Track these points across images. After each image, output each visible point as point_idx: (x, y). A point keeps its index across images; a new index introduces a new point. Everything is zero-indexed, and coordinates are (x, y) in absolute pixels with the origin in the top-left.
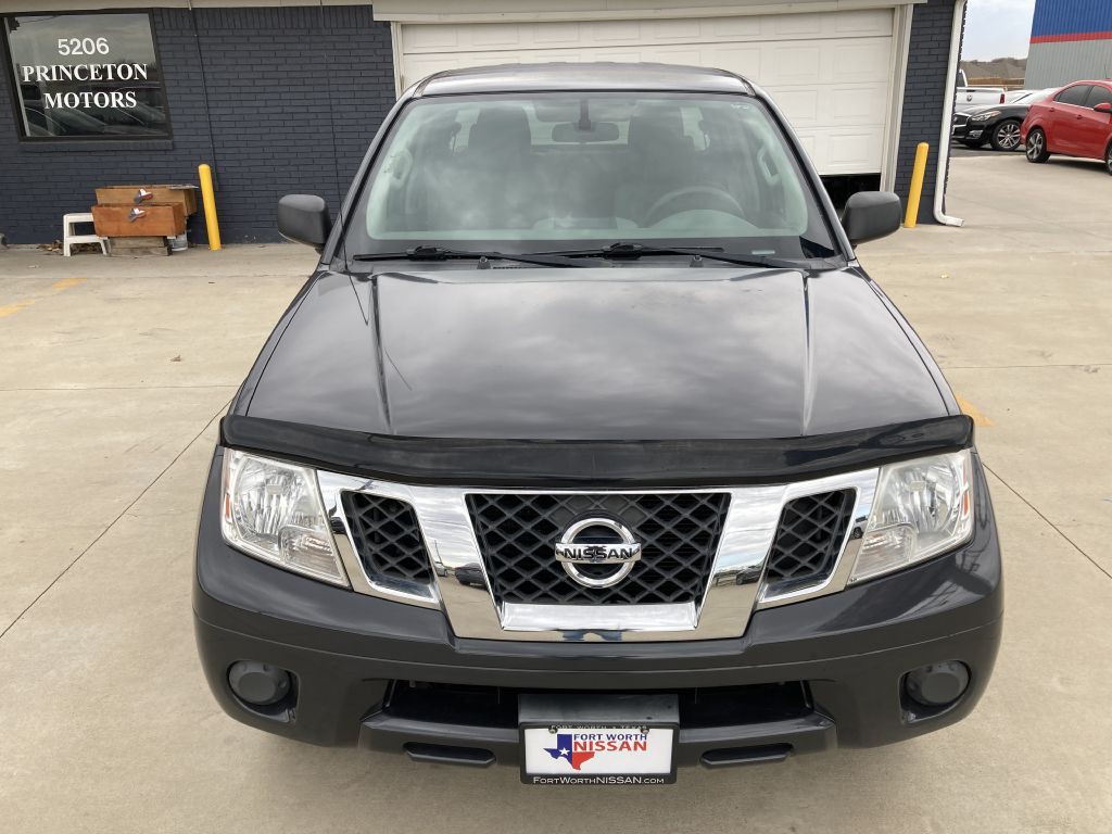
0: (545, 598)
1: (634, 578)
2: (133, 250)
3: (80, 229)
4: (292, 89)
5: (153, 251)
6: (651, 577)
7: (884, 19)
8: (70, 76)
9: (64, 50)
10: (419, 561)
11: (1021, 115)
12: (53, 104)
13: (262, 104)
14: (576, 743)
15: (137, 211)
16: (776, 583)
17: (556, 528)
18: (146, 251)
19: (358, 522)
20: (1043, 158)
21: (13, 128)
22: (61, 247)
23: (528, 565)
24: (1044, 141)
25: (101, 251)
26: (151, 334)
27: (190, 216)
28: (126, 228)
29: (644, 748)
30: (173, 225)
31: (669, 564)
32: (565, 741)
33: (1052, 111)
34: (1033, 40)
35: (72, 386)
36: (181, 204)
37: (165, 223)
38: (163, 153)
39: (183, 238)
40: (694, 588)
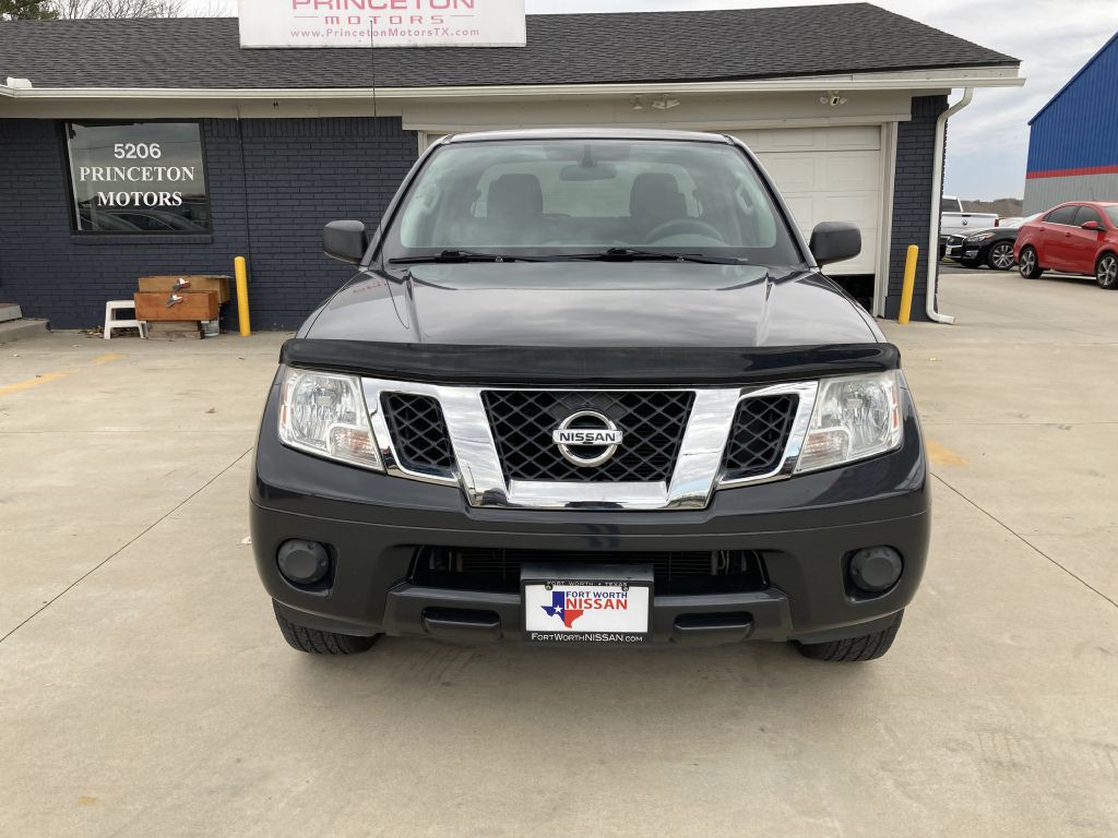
0: (544, 477)
1: (617, 461)
2: (168, 334)
3: (120, 314)
4: (325, 190)
5: (186, 334)
6: (631, 460)
7: (872, 135)
8: (123, 177)
9: (120, 154)
10: (441, 451)
11: (1013, 236)
12: (105, 202)
13: (297, 203)
14: (568, 600)
15: (175, 297)
16: (734, 471)
17: (554, 420)
18: (180, 335)
19: (393, 420)
20: (1035, 274)
21: (67, 222)
22: (102, 332)
23: (530, 450)
24: (1036, 258)
25: (139, 336)
26: (187, 394)
27: (223, 304)
28: (164, 313)
29: (625, 607)
30: (207, 310)
31: (645, 451)
32: (559, 598)
33: (1042, 230)
34: (1027, 177)
35: (116, 429)
36: (216, 293)
37: (200, 309)
38: (202, 246)
39: (216, 324)
40: (665, 471)
